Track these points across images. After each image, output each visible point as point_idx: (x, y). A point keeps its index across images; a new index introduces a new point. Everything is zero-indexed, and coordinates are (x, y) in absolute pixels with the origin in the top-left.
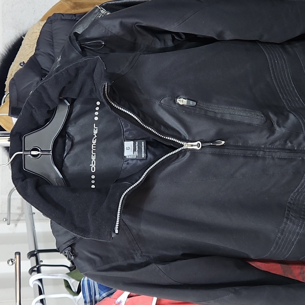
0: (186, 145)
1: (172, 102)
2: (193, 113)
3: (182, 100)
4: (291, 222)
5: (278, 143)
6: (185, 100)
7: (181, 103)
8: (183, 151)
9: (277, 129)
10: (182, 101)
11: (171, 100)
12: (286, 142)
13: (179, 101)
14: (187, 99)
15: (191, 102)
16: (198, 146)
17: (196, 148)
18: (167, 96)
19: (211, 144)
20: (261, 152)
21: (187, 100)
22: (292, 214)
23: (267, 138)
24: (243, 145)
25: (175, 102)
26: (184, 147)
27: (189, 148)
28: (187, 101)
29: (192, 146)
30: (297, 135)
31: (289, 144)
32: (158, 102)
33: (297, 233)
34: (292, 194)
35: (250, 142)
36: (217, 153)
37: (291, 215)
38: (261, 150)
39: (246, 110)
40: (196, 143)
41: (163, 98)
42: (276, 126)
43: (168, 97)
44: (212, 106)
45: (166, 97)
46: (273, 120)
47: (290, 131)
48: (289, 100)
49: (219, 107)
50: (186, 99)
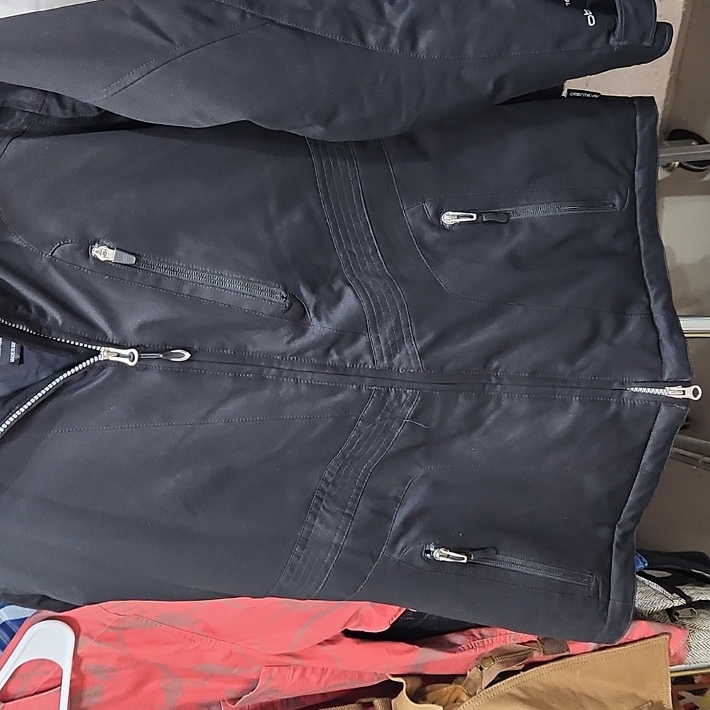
0: (105, 353)
1: (79, 255)
2: (128, 281)
3: (103, 251)
4: (321, 522)
5: (310, 353)
6: (112, 251)
7: (102, 258)
8: (97, 365)
9: (315, 321)
10: (105, 253)
11: (78, 249)
12: (328, 350)
13: (97, 252)
14: (117, 249)
15: (125, 255)
16: (132, 359)
17: (127, 361)
18: (70, 241)
19: (161, 356)
20: (273, 370)
21: (115, 251)
22: (325, 505)
23: (289, 342)
24: (234, 352)
25: (87, 254)
26: (101, 358)
27: (111, 358)
28: (116, 253)
29: (119, 355)
30: (355, 339)
31: (335, 357)
32: (46, 255)
33: (335, 545)
34: (333, 463)
35: (251, 349)
36: (176, 371)
37: (324, 507)
38: (274, 366)
39: (248, 278)
40: (126, 352)
41: (58, 244)
42: (312, 315)
43: (72, 242)
44: (175, 264)
45: (66, 242)
46: (307, 303)
47: (340, 331)
48: (351, 252)
49: (189, 268)
50: (114, 249)
